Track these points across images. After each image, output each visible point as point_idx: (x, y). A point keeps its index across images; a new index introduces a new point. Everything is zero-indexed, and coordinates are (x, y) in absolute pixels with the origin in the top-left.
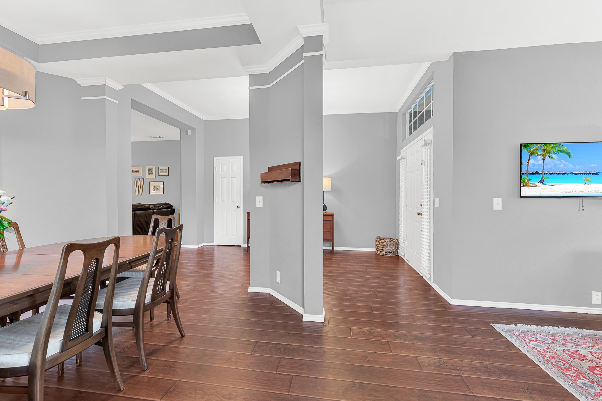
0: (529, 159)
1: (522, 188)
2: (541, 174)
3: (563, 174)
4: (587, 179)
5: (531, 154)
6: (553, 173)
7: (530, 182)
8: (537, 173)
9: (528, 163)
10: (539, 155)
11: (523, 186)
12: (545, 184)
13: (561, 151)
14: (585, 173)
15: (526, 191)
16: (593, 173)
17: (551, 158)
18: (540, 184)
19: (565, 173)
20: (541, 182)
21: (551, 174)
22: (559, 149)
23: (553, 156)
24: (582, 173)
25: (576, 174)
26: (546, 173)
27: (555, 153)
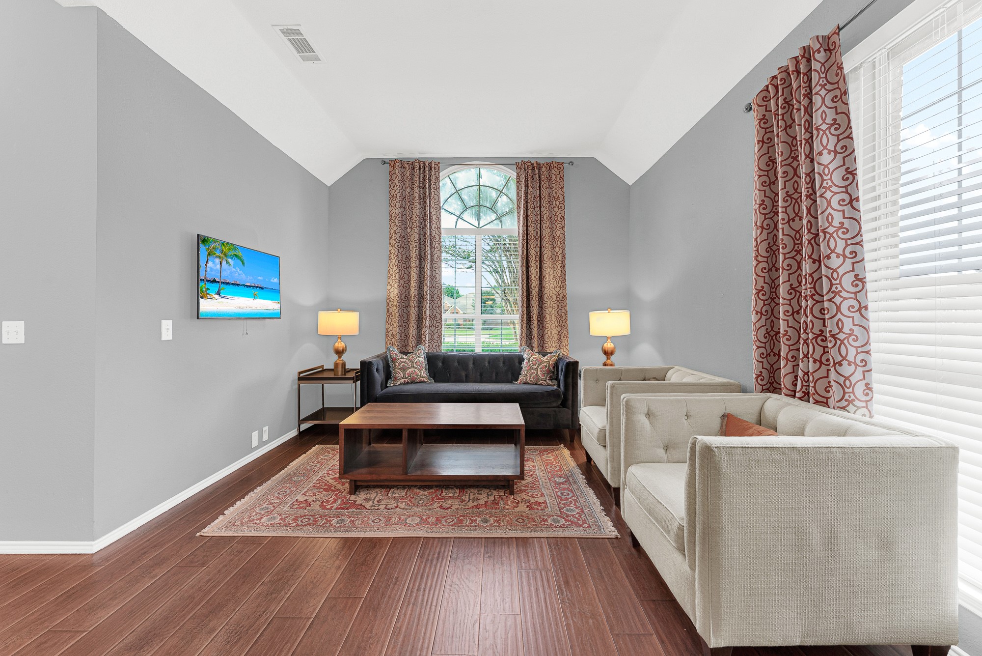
0: (208, 260)
1: (201, 299)
2: (219, 282)
3: (238, 285)
4: (256, 293)
5: (209, 254)
6: (229, 283)
7: (208, 292)
8: (214, 281)
9: (206, 265)
10: (217, 257)
11: (201, 297)
12: (222, 297)
13: (236, 255)
14: (254, 286)
15: (206, 305)
16: (260, 287)
17: (228, 262)
18: (216, 296)
19: (239, 284)
20: (218, 293)
21: (228, 283)
22: (235, 253)
23: (230, 260)
24: (252, 286)
25: (247, 286)
26: (223, 283)
27: (231, 257)
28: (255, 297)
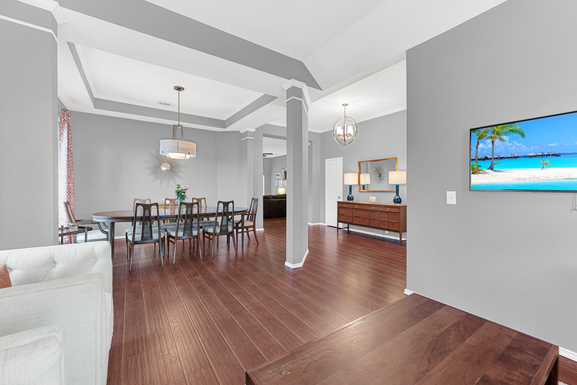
0: (478, 143)
1: (472, 175)
2: (491, 159)
3: (516, 157)
4: (545, 162)
5: (480, 138)
6: (503, 157)
8: (486, 158)
9: (477, 147)
10: (488, 138)
11: (473, 173)
12: (495, 171)
13: (512, 131)
14: (542, 155)
15: (477, 180)
16: (553, 155)
17: (501, 140)
18: (489, 171)
19: (518, 157)
20: (491, 168)
21: (501, 158)
22: (511, 129)
23: (504, 137)
24: (539, 156)
25: (531, 157)
26: (496, 158)
27: (506, 134)
28: (543, 166)
